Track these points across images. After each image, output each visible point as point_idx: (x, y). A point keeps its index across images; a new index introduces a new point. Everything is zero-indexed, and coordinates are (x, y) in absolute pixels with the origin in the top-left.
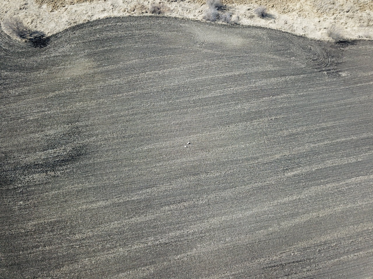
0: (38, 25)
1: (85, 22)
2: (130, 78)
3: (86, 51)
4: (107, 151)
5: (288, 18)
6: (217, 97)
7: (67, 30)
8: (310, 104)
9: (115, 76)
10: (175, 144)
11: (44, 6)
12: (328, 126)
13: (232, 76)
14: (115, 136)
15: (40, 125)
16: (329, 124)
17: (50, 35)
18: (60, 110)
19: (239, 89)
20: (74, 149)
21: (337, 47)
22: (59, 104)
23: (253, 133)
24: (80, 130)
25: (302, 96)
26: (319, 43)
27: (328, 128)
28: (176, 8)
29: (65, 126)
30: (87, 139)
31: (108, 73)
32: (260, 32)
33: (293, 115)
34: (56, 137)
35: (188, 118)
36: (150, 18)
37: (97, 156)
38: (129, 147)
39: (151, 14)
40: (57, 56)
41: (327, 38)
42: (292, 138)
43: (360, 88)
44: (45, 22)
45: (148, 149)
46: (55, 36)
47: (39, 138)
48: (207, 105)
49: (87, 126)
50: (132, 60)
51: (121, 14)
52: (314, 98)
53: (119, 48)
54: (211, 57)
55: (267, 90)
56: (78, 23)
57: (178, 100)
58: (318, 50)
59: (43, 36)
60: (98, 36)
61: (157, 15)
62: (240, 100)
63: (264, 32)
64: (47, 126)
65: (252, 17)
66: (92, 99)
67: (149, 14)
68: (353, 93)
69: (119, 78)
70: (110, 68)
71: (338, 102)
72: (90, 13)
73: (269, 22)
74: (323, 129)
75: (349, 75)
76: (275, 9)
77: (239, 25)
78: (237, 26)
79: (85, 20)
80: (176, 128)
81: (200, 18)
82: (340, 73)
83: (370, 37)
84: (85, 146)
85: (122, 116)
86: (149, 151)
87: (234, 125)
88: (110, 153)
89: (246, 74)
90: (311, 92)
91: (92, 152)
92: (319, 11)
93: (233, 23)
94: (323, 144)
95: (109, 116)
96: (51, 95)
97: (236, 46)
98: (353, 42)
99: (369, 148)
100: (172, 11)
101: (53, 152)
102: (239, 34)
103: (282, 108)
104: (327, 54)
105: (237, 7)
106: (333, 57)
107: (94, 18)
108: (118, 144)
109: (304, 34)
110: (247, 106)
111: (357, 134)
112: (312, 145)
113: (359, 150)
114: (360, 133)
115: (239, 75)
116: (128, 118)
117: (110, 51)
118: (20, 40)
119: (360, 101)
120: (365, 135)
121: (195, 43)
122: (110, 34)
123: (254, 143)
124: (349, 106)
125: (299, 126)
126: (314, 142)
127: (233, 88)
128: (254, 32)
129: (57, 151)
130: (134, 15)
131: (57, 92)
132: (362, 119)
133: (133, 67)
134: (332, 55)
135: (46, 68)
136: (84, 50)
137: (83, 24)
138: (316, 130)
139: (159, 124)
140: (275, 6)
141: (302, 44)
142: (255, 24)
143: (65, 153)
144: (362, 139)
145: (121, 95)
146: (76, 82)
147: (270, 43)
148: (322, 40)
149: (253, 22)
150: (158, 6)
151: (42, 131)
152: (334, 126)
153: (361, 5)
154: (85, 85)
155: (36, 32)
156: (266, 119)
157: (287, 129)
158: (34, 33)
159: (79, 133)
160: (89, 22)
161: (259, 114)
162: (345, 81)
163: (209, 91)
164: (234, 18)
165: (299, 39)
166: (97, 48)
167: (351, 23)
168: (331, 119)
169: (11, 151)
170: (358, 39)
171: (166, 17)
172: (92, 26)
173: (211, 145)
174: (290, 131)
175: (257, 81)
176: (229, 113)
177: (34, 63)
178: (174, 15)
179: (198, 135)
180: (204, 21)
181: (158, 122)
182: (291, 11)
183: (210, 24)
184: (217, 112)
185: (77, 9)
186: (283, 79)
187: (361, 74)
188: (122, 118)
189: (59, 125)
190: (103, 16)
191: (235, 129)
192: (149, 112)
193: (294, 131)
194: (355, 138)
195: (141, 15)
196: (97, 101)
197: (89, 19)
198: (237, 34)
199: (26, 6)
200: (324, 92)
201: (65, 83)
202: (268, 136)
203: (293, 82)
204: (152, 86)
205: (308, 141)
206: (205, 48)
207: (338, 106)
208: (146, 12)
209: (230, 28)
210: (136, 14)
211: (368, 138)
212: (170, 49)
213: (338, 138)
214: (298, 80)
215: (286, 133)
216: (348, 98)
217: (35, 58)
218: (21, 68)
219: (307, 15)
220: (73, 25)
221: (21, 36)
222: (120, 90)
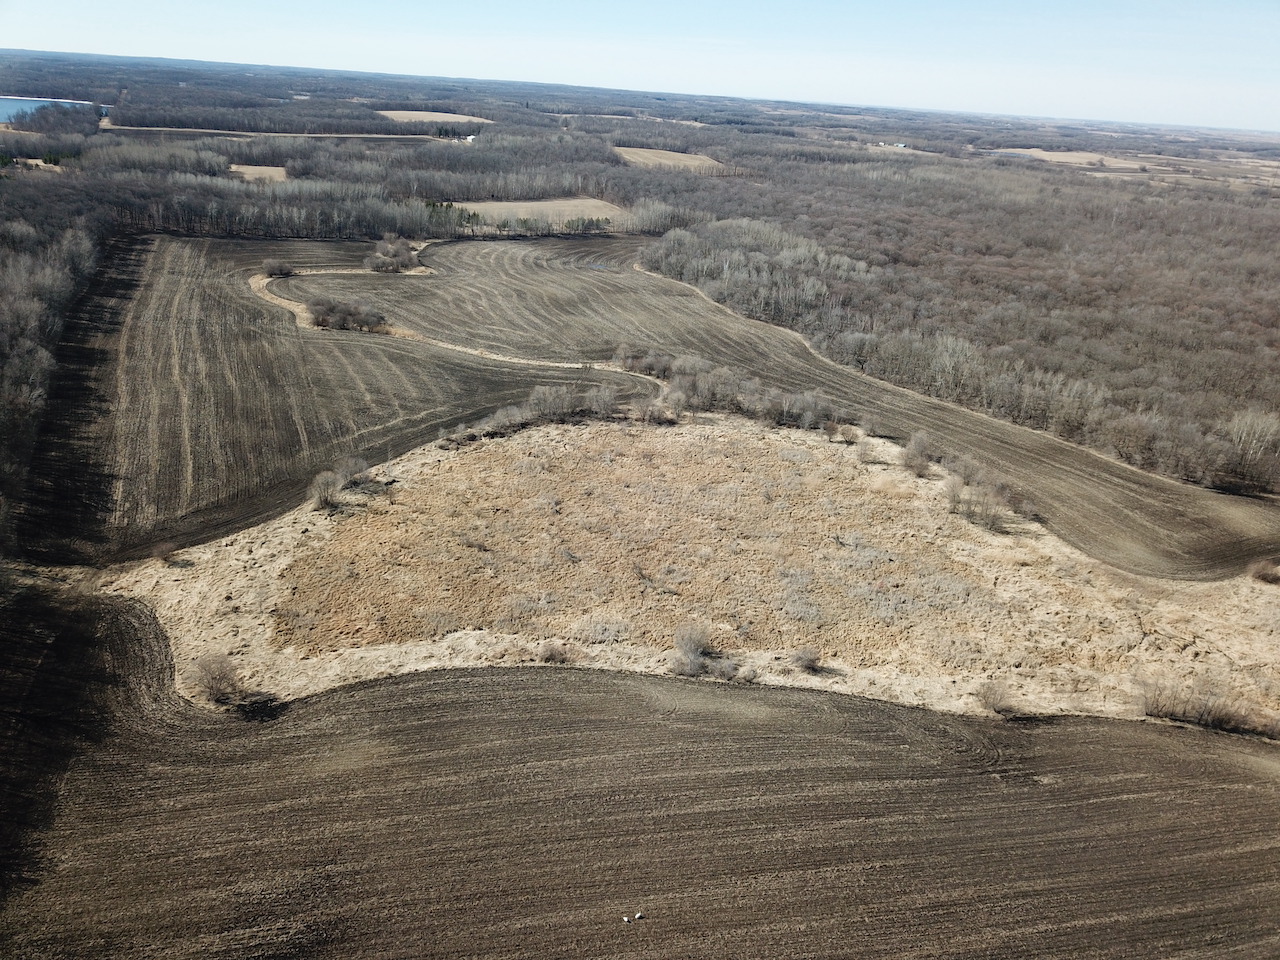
0: (266, 682)
1: (381, 677)
2: (485, 774)
3: (376, 727)
4: (404, 933)
5: (877, 676)
6: (716, 813)
7: (334, 690)
8: (971, 839)
9: (444, 770)
10: (605, 917)
11: (289, 650)
12: (1038, 888)
13: (750, 774)
14: (433, 894)
15: (226, 870)
16: (1040, 885)
17: (290, 698)
18: (288, 837)
19: (773, 799)
20: (308, 927)
21: (1011, 729)
22: (290, 825)
23: (827, 898)
24: (336, 883)
25: (948, 821)
26: (966, 720)
27: (1037, 893)
28: (603, 653)
29: (296, 872)
30: (351, 904)
31: (426, 765)
32: (811, 699)
33: (931, 860)
34: (265, 898)
35: (639, 856)
36: (541, 671)
37: (376, 944)
38: (470, 921)
39: (543, 664)
40: (299, 737)
41: (978, 710)
42: (941, 912)
43: (1098, 807)
44: (285, 677)
45: (525, 928)
46: (304, 701)
47: (215, 900)
48: (689, 828)
49: (357, 873)
50: (492, 741)
51: (471, 664)
52: (981, 827)
53: (461, 721)
54: (695, 737)
55: (848, 805)
56: (363, 679)
57: (612, 818)
58: (966, 733)
59: (272, 701)
60: (410, 701)
61: (558, 665)
62: (780, 822)
63: (822, 698)
64: (246, 871)
65: (786, 672)
66: (379, 816)
67: (537, 664)
68: (1082, 817)
69: (456, 773)
70: (434, 755)
71: (1049, 835)
72: (395, 662)
73: (831, 681)
74: (1025, 895)
75: (1059, 781)
76: (840, 659)
77: (758, 684)
78: (754, 686)
79: (382, 673)
80: (607, 879)
81: (661, 671)
82: (1036, 778)
83: (1088, 711)
84: (341, 920)
85: (457, 850)
86: (526, 932)
87: (769, 876)
88: (415, 937)
89: (788, 771)
90: (969, 814)
91: (362, 934)
92: (948, 664)
93: (743, 681)
94: (1035, 931)
95: (421, 850)
96: (270, 807)
97: (756, 719)
98: (1050, 720)
99: (1175, 945)
100: (594, 658)
101: (246, 935)
102: (761, 699)
103: (896, 844)
104: (992, 741)
105: (748, 654)
106: (1007, 747)
107: (405, 670)
108: (440, 914)
109: (920, 703)
110: (799, 835)
111: (1127, 909)
112: (1004, 933)
113: (1145, 948)
114: (1133, 907)
115: (768, 773)
116: (472, 854)
117: (439, 726)
118: (213, 707)
119: (1108, 835)
120: (1149, 913)
121: (651, 713)
122: (438, 697)
123: (833, 921)
124: (1082, 845)
125: (955, 886)
126: (1006, 926)
127: (757, 797)
128: (796, 697)
129: (261, 934)
130: (502, 665)
131: (287, 803)
132: (1128, 875)
133: (494, 753)
134: (1006, 742)
135: (267, 759)
136: (372, 725)
137: (376, 680)
138: (1005, 897)
139: (558, 869)
140: (839, 654)
141: (923, 721)
142: (797, 684)
143: (284, 938)
144: (1144, 923)
145: (458, 807)
146: (342, 782)
147: (840, 719)
148: (971, 714)
149: (790, 680)
150: (560, 649)
151: (229, 884)
152: (1053, 889)
153: (1046, 655)
154: (365, 787)
155: (259, 694)
156: (858, 867)
157: (922, 892)
158: (253, 695)
159: (331, 890)
160: (390, 676)
161: (836, 855)
162: (1054, 794)
163: (695, 800)
164: (743, 672)
165: (912, 712)
166: (404, 721)
167: (1033, 686)
168: (1041, 874)
169: (127, 933)
170: (1059, 714)
171: (580, 669)
172: (397, 684)
173: (711, 920)
174: (930, 896)
175: (820, 786)
176: (751, 848)
177: (238, 749)
178: (597, 665)
179: (670, 895)
180: (672, 675)
181: (556, 863)
182: (880, 663)
183: (686, 682)
184: (720, 844)
185: (367, 655)
186: (887, 784)
187: (1089, 780)
188: (457, 855)
189: (279, 870)
190: (424, 667)
191: (774, 885)
192: (530, 841)
193: (943, 897)
194: (1123, 918)
195: (520, 665)
196: (392, 820)
197: (392, 671)
198: (754, 699)
199: (245, 649)
200: (1003, 814)
201: (313, 785)
202: (871, 906)
203: (917, 793)
204: (542, 790)
205: (990, 923)
206: (677, 720)
207: (1051, 845)
208: (532, 660)
209: (737, 690)
210: (507, 662)
211: (1160, 920)
212: (589, 721)
213: (1074, 918)
214: (930, 790)
215: (920, 900)
216: (1073, 828)
217: (243, 740)
218: (201, 760)
219: (920, 670)
220: (352, 681)
221: (217, 701)
222: (457, 797)
